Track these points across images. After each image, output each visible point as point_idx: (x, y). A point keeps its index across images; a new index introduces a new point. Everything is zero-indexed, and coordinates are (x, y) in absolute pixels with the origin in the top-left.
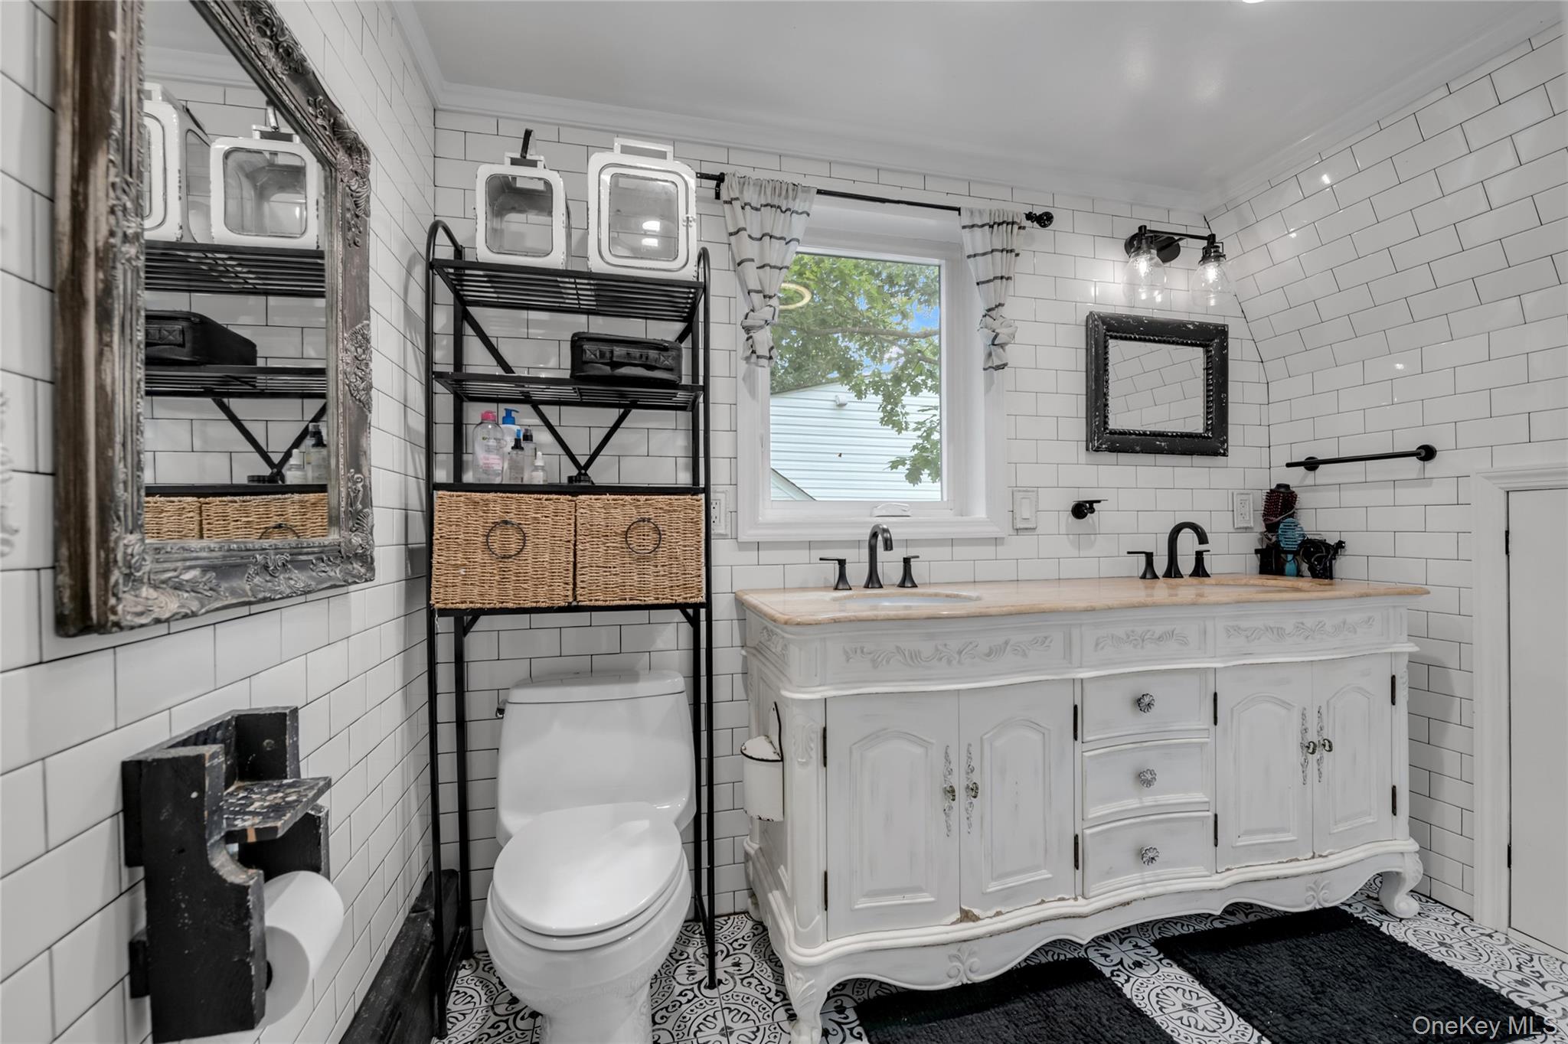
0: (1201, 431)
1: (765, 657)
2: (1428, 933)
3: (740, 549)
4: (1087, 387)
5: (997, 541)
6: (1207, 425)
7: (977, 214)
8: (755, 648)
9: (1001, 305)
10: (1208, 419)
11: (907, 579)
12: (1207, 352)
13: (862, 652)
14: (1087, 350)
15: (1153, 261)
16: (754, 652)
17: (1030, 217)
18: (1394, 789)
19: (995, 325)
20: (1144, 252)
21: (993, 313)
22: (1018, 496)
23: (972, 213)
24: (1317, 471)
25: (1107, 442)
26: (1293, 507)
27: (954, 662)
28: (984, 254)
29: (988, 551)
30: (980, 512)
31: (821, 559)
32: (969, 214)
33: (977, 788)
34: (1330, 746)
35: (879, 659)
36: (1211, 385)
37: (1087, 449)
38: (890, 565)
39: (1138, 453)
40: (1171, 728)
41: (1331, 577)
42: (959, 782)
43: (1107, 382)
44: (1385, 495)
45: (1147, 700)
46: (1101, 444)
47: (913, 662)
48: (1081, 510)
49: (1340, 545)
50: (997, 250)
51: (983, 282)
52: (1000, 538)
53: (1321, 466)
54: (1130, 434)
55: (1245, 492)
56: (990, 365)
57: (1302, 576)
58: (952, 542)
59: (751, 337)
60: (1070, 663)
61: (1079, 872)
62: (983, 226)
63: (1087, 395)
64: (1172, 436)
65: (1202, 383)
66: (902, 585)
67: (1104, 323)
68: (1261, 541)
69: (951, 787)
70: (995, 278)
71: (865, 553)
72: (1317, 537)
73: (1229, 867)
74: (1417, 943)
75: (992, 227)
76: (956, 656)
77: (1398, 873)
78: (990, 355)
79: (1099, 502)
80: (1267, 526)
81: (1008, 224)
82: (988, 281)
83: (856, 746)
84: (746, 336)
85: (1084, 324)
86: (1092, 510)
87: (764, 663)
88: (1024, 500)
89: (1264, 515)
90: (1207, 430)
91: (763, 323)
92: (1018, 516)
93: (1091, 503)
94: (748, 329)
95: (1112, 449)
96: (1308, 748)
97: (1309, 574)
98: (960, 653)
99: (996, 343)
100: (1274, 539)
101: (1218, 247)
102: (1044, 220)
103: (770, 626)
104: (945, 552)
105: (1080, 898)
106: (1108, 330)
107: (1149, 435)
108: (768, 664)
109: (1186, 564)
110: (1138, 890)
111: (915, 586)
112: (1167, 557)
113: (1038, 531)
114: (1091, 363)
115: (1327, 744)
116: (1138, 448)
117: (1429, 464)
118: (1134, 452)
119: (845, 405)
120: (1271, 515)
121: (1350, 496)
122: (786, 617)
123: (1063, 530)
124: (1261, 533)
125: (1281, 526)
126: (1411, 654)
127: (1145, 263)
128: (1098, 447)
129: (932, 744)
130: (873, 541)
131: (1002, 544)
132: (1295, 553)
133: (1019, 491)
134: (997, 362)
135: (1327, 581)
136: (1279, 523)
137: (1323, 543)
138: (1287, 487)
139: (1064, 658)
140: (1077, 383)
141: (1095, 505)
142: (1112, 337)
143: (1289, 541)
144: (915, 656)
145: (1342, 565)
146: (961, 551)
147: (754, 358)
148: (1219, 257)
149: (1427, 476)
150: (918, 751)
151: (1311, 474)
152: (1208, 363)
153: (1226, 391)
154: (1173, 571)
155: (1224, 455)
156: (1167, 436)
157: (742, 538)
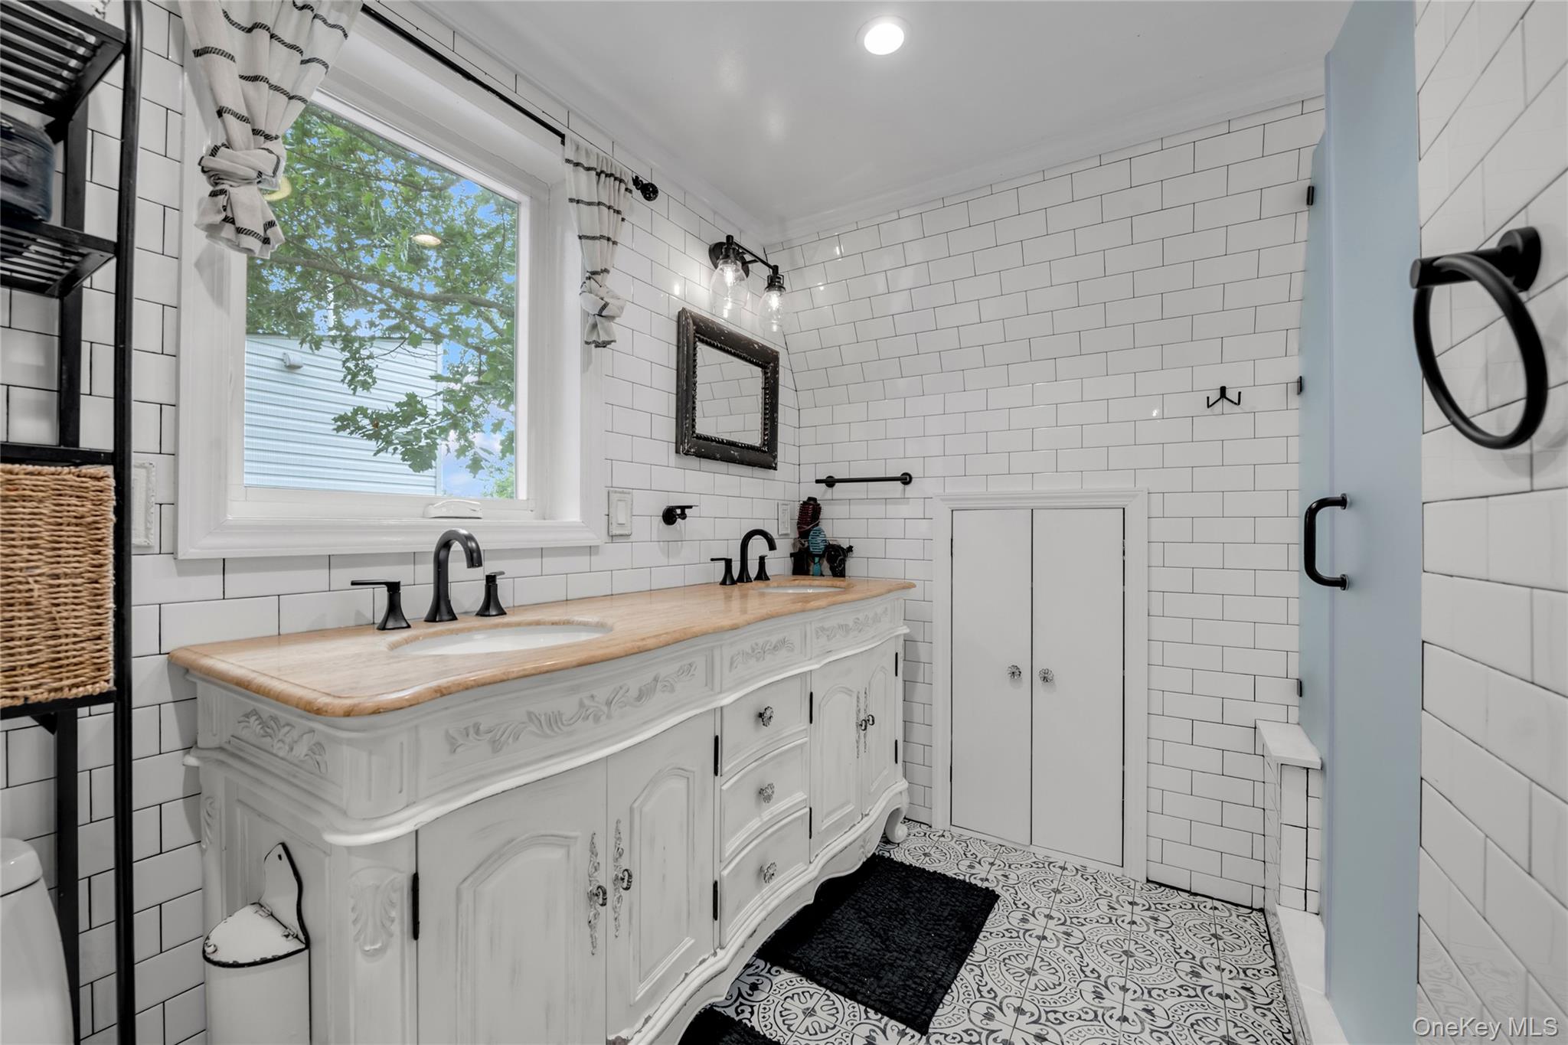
0: (758, 445)
1: (252, 764)
2: (915, 849)
3: (181, 573)
4: (678, 386)
5: (591, 550)
6: (764, 440)
7: (583, 153)
8: (221, 749)
9: (606, 271)
10: (765, 435)
11: (491, 605)
12: (765, 373)
13: (477, 732)
14: (678, 347)
15: (739, 273)
16: (222, 756)
17: (636, 181)
18: (896, 741)
19: (602, 292)
20: (732, 262)
21: (598, 278)
22: (614, 497)
23: (578, 148)
24: (835, 487)
25: (694, 446)
26: (818, 518)
27: (603, 718)
28: (590, 204)
29: (581, 562)
30: (572, 513)
31: (353, 583)
32: (574, 148)
33: (630, 876)
34: (873, 721)
35: (503, 739)
36: (767, 404)
37: (677, 452)
38: (466, 588)
39: (717, 460)
40: (784, 735)
41: (844, 576)
42: (605, 878)
43: (695, 384)
44: (878, 510)
45: (768, 713)
46: (690, 448)
47: (553, 730)
48: (671, 516)
49: (850, 549)
50: (604, 205)
51: (587, 238)
52: (595, 546)
53: (837, 484)
54: (712, 441)
55: (786, 503)
56: (594, 338)
57: (823, 576)
58: (542, 552)
59: (223, 192)
60: (712, 690)
61: (717, 923)
62: (588, 169)
63: (677, 394)
64: (742, 447)
65: (760, 401)
66: (484, 612)
67: (695, 323)
68: (794, 545)
69: (599, 887)
70: (602, 237)
71: (427, 571)
72: (835, 543)
73: (816, 853)
74: (913, 860)
75: (598, 175)
76: (605, 709)
77: (897, 809)
78: (595, 326)
79: (690, 507)
80: (800, 533)
81: (616, 179)
82: (594, 238)
83: (466, 884)
84: (211, 188)
85: (675, 319)
86: (683, 516)
87: (257, 781)
88: (619, 503)
89: (798, 523)
90: (764, 445)
91: (254, 174)
92: (613, 520)
93: (683, 508)
94: (215, 177)
95: (699, 455)
96: (861, 725)
97: (830, 573)
98: (609, 703)
99: (604, 314)
100: (806, 544)
101: (780, 278)
102: (649, 191)
103: (267, 709)
104: (532, 564)
105: (718, 950)
106: (697, 331)
107: (725, 444)
108: (270, 781)
109: (753, 570)
110: (760, 912)
111: (502, 612)
112: (739, 562)
113: (632, 538)
114: (683, 362)
115: (871, 717)
116: (718, 456)
117: (908, 487)
118: (715, 459)
119: (299, 367)
120: (804, 524)
121: (857, 510)
122: (348, 702)
123: (655, 538)
124: (795, 539)
125: (811, 533)
126: (905, 635)
127: (731, 273)
128: (688, 451)
129: (576, 838)
130: (442, 554)
131: (597, 553)
132: (821, 557)
133: (616, 492)
134: (603, 338)
135: (842, 579)
136: (810, 530)
137: (839, 547)
138: (815, 500)
139: (706, 685)
140: (668, 379)
141: (687, 511)
142: (702, 341)
143: (817, 546)
144: (554, 721)
145: (852, 565)
146: (551, 563)
147: (228, 231)
148: (781, 288)
149: (906, 496)
150: (557, 854)
151: (830, 490)
152: (765, 384)
153: (777, 412)
154: (744, 577)
155: (775, 469)
156: (738, 446)
157: (186, 552)
